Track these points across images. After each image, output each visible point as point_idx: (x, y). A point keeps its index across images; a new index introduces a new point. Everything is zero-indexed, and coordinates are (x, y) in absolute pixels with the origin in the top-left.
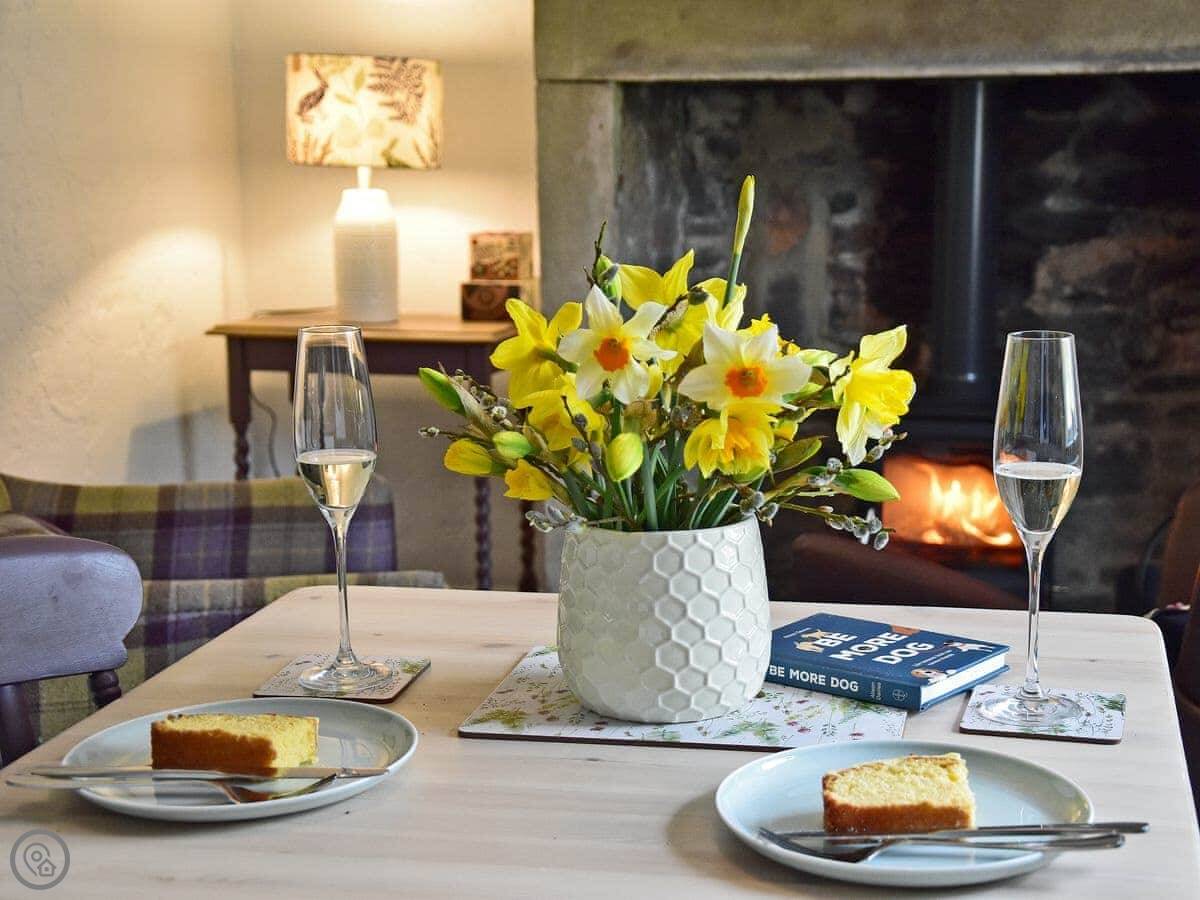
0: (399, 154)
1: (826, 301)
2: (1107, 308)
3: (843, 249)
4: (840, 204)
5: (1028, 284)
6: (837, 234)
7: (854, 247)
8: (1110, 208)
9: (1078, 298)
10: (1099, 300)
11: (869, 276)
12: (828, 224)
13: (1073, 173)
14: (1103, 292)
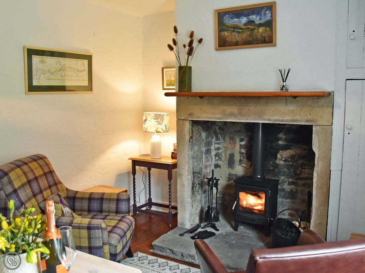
0: (158, 130)
1: (239, 158)
2: (291, 163)
3: (241, 149)
4: (242, 140)
5: (276, 158)
6: (241, 146)
7: (244, 149)
8: (291, 144)
9: (285, 161)
10: (289, 161)
11: (246, 154)
12: (239, 143)
13: (284, 137)
14: (290, 160)
